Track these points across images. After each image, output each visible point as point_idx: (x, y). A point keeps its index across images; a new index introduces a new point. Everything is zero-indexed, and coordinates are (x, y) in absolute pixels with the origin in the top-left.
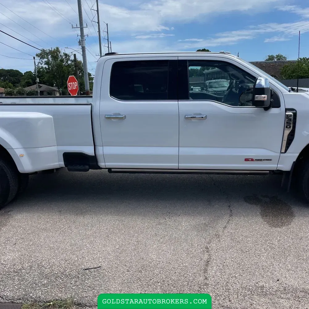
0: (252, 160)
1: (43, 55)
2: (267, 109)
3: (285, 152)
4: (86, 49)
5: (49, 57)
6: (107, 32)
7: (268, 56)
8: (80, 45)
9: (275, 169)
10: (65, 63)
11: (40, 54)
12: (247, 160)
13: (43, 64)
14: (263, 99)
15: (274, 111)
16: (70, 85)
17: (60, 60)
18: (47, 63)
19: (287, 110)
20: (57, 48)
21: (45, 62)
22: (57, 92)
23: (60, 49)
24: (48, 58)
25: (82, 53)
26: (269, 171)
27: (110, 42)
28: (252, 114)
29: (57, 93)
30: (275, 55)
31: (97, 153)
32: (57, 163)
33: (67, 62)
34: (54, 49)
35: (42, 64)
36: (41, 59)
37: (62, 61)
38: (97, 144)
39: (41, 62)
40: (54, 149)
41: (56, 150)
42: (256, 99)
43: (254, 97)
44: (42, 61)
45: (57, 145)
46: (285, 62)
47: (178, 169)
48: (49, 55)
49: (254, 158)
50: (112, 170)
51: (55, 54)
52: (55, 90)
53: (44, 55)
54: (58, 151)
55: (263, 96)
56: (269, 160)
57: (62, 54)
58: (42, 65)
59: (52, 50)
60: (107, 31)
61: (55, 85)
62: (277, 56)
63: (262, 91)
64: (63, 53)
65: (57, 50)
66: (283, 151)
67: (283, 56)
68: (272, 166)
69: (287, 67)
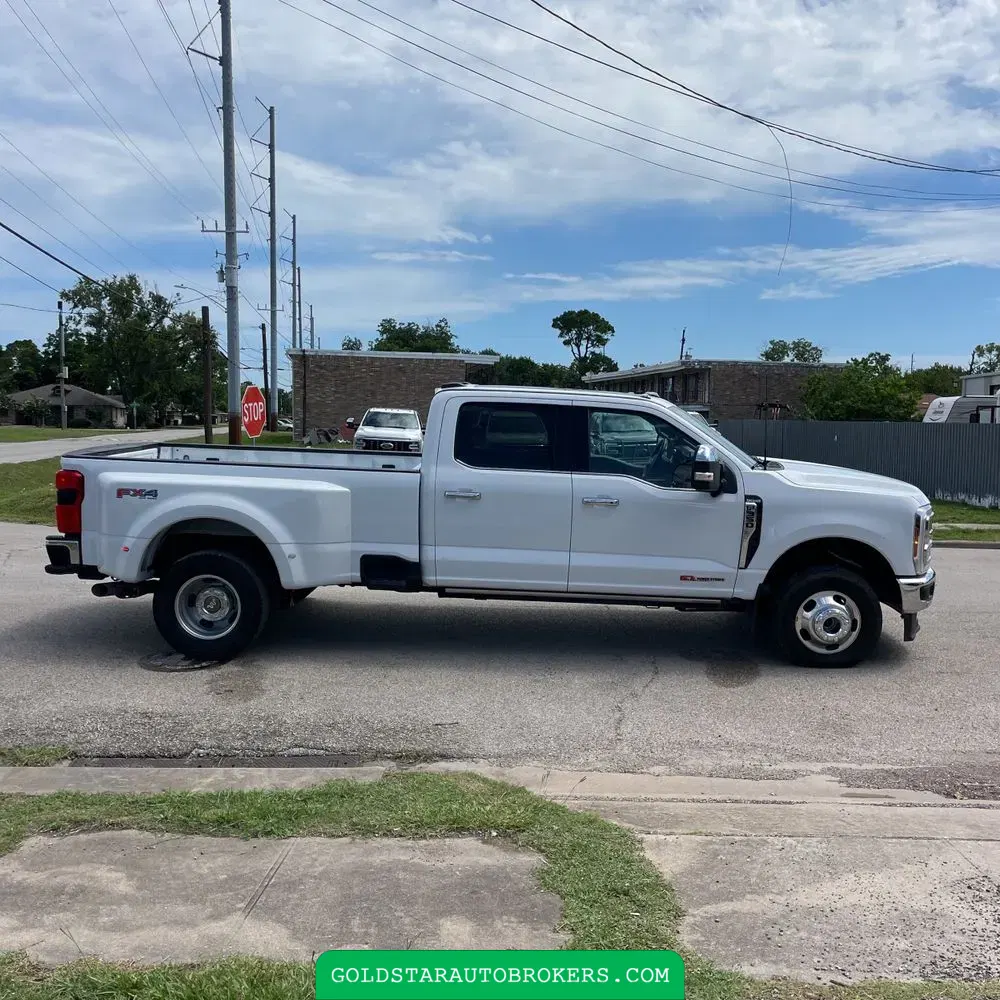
0: (692, 579)
1: (83, 294)
2: (715, 494)
3: (746, 567)
4: (239, 295)
5: (105, 302)
6: (294, 240)
7: (771, 342)
8: (222, 280)
9: (730, 596)
10: (152, 324)
11: (75, 293)
12: (683, 578)
13: (83, 322)
14: (707, 479)
15: (726, 497)
16: (248, 409)
17: (138, 315)
18: (93, 321)
19: (747, 497)
20: (132, 278)
21: (91, 316)
22: (119, 411)
23: (140, 281)
24: (98, 306)
25: (225, 304)
26: (719, 601)
27: (299, 269)
28: (693, 501)
29: (119, 416)
30: (789, 341)
31: (424, 558)
32: (349, 574)
33: (160, 321)
34: (122, 281)
35: (79, 323)
36: (76, 306)
37: (144, 317)
38: (424, 541)
39: (78, 318)
40: (348, 547)
41: (349, 549)
42: (697, 478)
43: (693, 475)
44: (79, 314)
45: (353, 542)
46: (812, 366)
47: (567, 592)
48: (103, 298)
49: (696, 576)
50: (447, 590)
51: (122, 294)
52: (112, 407)
53: (87, 296)
54: (353, 553)
55: (707, 474)
56: (719, 580)
57: (146, 298)
58: (78, 327)
59: (114, 283)
60: (292, 238)
61: (110, 388)
62: (796, 345)
63: (705, 466)
64: (150, 293)
65: (132, 284)
66: (743, 565)
67: (813, 346)
68: (724, 591)
69: (818, 383)
